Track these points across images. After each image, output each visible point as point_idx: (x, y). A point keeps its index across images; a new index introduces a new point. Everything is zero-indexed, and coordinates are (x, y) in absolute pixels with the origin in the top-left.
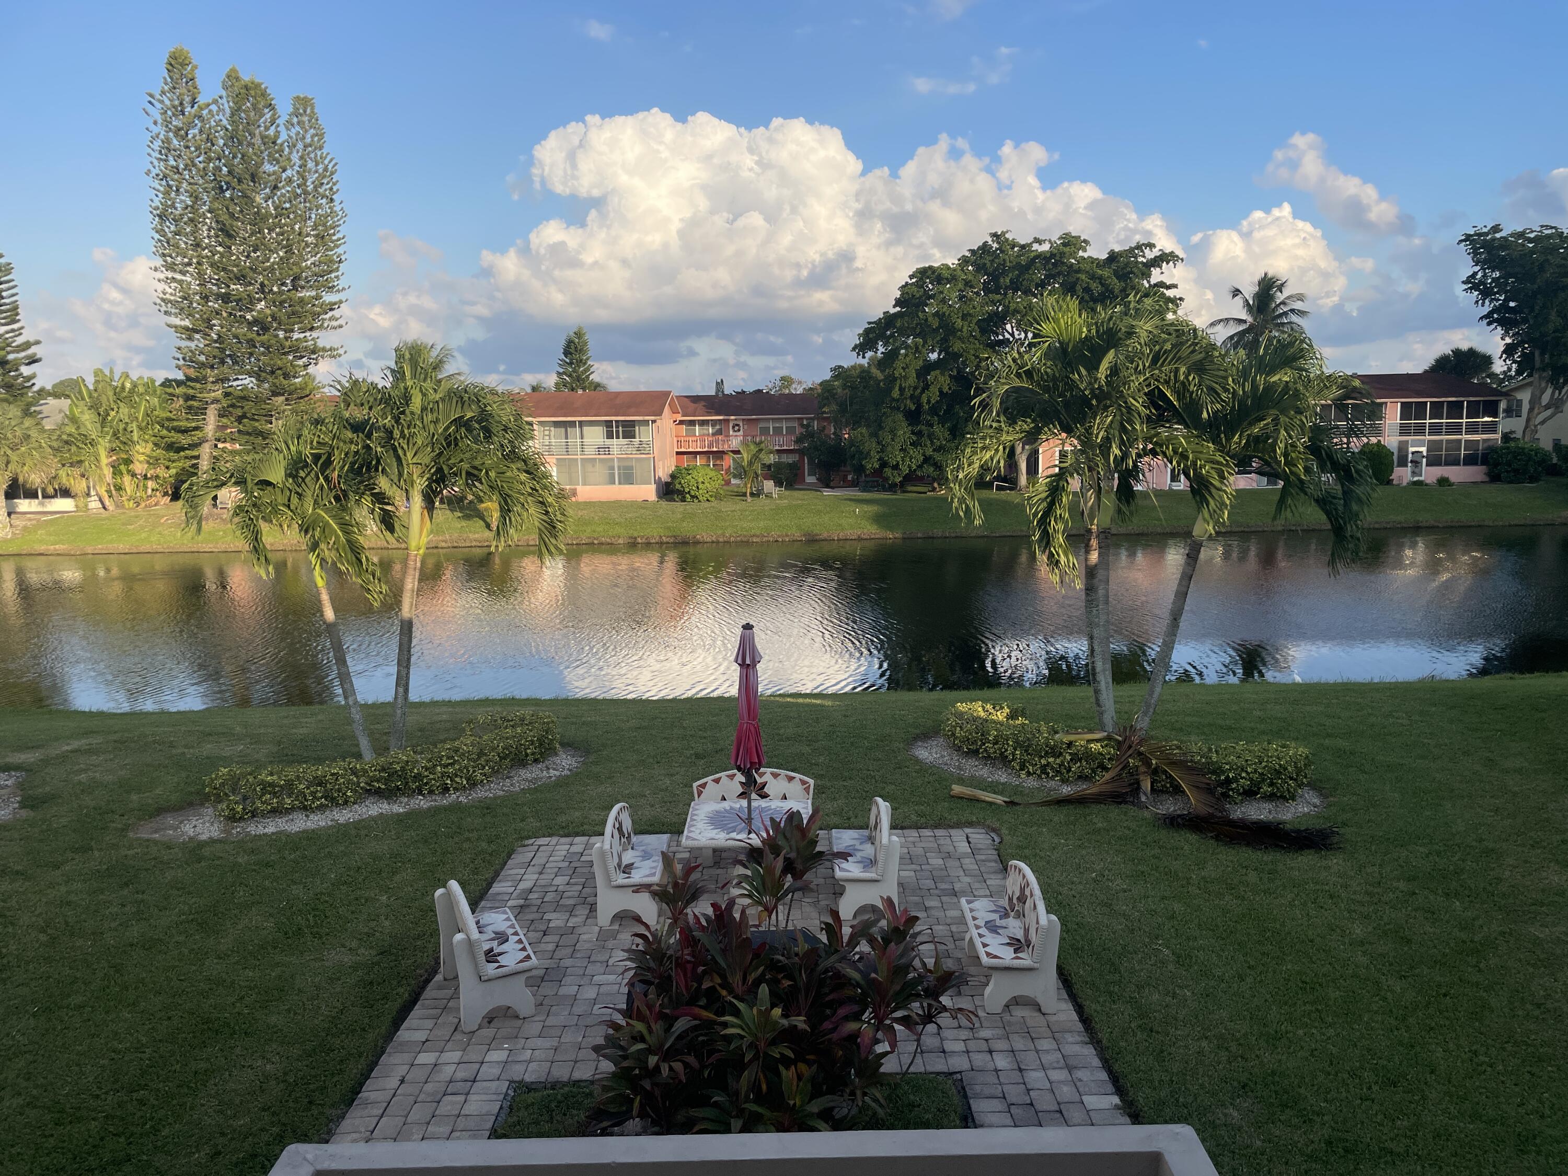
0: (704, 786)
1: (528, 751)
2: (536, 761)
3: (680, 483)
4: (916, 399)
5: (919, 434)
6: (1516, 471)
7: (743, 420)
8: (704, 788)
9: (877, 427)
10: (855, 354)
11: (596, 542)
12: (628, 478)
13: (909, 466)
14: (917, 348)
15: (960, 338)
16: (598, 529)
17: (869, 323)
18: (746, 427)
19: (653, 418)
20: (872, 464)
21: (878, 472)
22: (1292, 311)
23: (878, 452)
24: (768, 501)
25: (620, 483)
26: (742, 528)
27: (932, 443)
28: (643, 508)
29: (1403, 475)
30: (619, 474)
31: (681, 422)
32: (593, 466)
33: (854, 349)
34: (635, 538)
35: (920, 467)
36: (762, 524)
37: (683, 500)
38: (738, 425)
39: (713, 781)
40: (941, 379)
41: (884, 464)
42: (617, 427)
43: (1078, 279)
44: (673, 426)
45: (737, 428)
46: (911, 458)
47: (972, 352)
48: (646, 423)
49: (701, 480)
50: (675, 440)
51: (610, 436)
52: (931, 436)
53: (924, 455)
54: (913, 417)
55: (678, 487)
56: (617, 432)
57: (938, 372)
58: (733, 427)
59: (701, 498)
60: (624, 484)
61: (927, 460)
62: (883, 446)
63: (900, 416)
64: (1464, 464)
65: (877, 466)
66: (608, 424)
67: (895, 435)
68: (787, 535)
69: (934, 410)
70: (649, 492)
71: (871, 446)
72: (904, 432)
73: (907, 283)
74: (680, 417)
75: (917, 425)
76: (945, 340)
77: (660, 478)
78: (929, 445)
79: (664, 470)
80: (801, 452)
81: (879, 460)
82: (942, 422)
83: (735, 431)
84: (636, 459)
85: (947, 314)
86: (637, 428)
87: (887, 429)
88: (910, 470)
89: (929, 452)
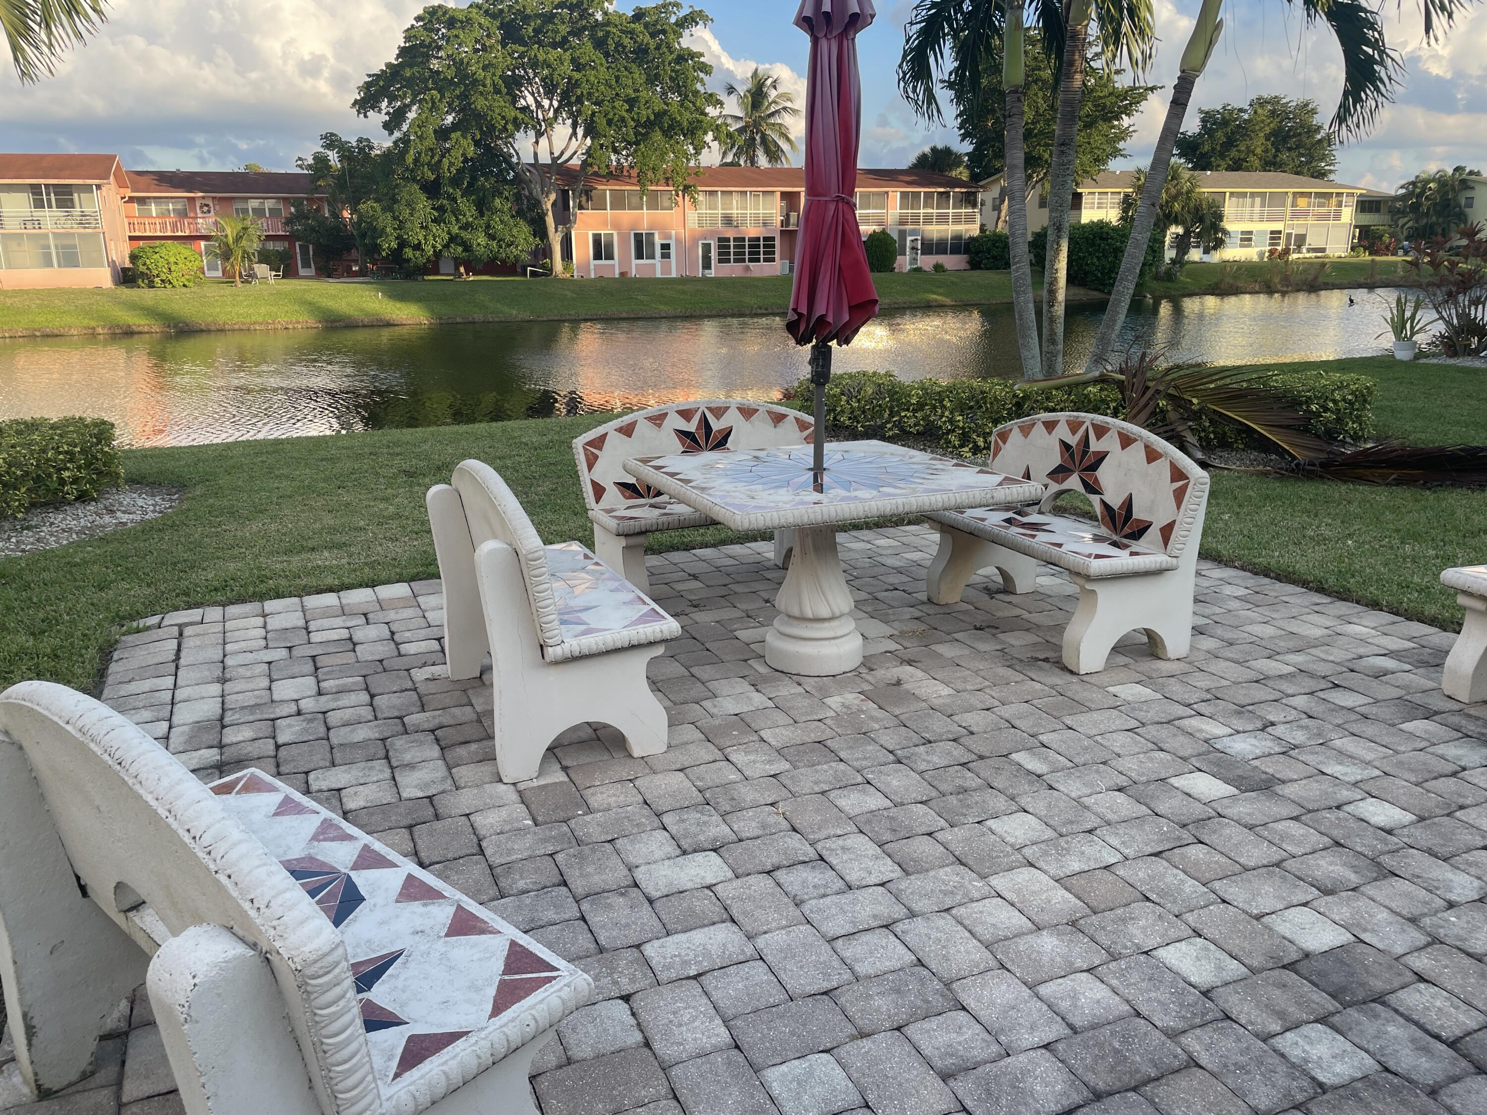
0: (599, 442)
1: (66, 474)
2: (83, 498)
3: (144, 264)
4: (436, 167)
5: (441, 209)
6: (995, 258)
7: (214, 198)
8: (600, 448)
9: (390, 202)
10: (354, 111)
11: (38, 334)
12: (70, 259)
13: (434, 247)
14: (433, 103)
15: (481, 93)
16: (37, 319)
17: (369, 76)
18: (217, 207)
19: (97, 182)
20: (389, 244)
21: (397, 255)
22: (785, 109)
23: (395, 229)
24: (264, 287)
25: (59, 266)
26: (238, 315)
27: (457, 220)
28: (98, 294)
29: (904, 263)
30: (57, 253)
31: (131, 200)
32: (19, 245)
33: (354, 104)
34: (94, 328)
35: (446, 246)
36: (263, 310)
37: (151, 285)
38: (207, 205)
39: (620, 430)
40: (464, 142)
41: (403, 244)
42: (48, 194)
43: (609, 32)
44: (120, 203)
45: (205, 209)
46: (434, 237)
47: (497, 111)
48: (88, 189)
49: (172, 260)
50: (126, 221)
51: (39, 204)
52: (456, 212)
53: (449, 233)
54: (432, 189)
55: (142, 268)
56: (49, 201)
57: (459, 133)
58: (201, 207)
59: (175, 283)
60: (65, 266)
61: (453, 239)
62: (401, 222)
63: (417, 187)
64: (951, 253)
65: (394, 245)
66: (35, 189)
67: (413, 209)
68: (298, 322)
69: (455, 181)
70: (104, 278)
71: (385, 221)
72: (424, 205)
73: (413, 26)
74: (129, 193)
75: (438, 199)
76: (464, 96)
77: (113, 261)
78: (454, 222)
79: (121, 253)
80: (290, 238)
81: (397, 238)
82: (466, 193)
83: (203, 212)
84: (79, 234)
85: (465, 60)
86: (76, 195)
87: (403, 202)
88: (435, 251)
89: (455, 230)
